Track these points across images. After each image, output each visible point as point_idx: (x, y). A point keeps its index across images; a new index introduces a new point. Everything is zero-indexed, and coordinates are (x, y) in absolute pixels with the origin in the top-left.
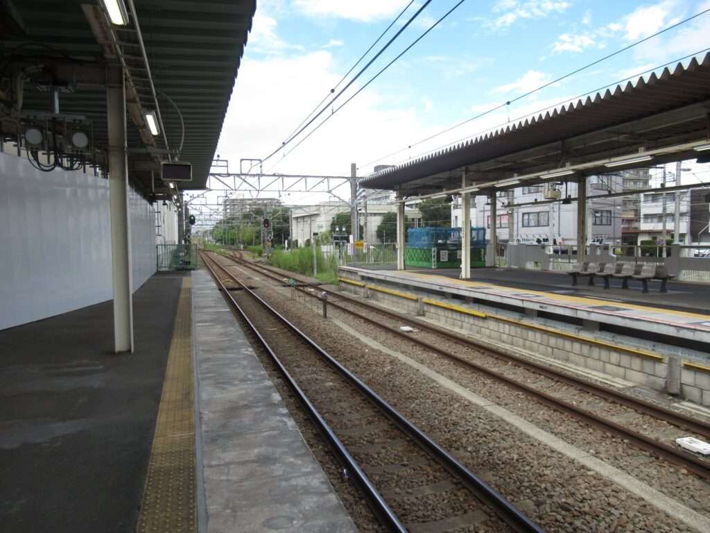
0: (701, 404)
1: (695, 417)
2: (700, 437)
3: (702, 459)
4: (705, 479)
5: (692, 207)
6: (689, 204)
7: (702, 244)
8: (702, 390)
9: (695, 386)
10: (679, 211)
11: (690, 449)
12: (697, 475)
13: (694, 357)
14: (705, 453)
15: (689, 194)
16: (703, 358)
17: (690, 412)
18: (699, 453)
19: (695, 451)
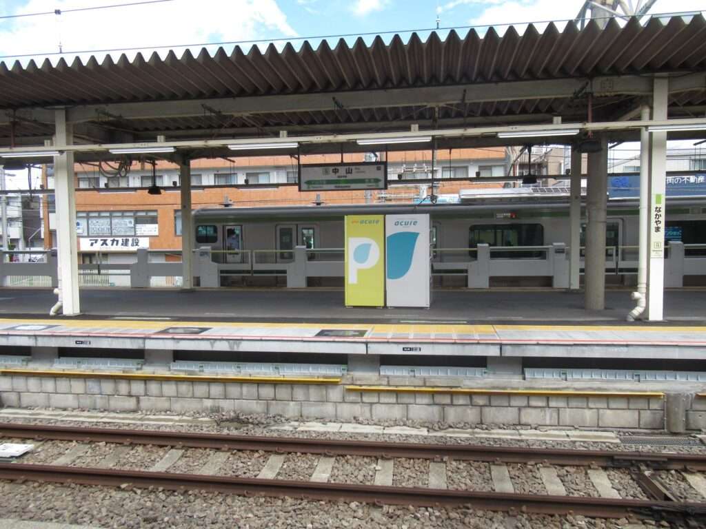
0: (20, 407)
1: (12, 422)
2: (17, 440)
3: (14, 462)
4: (16, 480)
5: (23, 213)
6: (21, 209)
7: (33, 249)
8: (19, 392)
9: (13, 391)
10: (6, 215)
11: (4, 456)
12: (8, 480)
13: (10, 363)
14: (17, 455)
15: (20, 200)
16: (18, 361)
17: (8, 418)
18: (12, 457)
19: (8, 456)
